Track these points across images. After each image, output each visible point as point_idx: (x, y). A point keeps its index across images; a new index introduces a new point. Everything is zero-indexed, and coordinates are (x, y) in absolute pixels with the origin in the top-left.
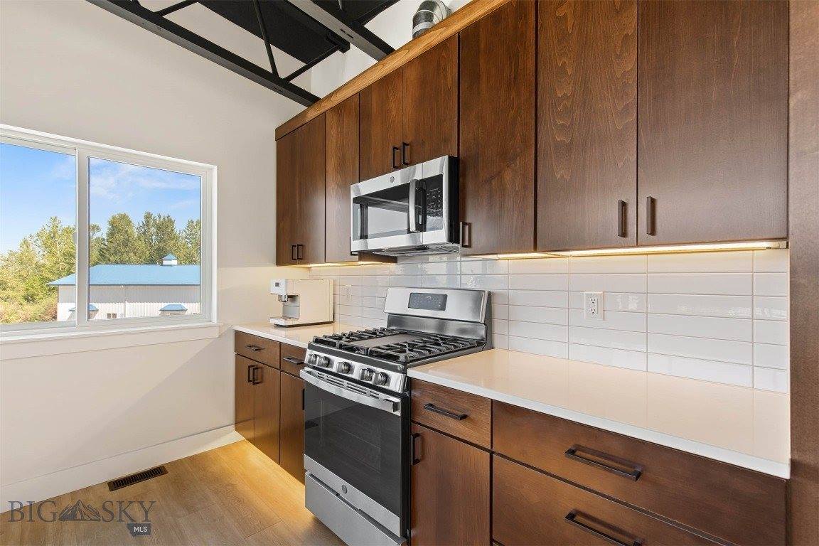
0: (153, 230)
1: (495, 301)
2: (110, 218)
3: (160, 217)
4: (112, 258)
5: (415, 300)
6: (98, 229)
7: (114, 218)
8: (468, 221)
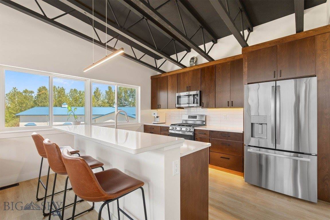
0: (56, 93)
1: (207, 117)
2: (38, 88)
3: (59, 87)
4: (40, 104)
5: (189, 117)
6: (33, 92)
7: (40, 88)
8: (203, 102)
